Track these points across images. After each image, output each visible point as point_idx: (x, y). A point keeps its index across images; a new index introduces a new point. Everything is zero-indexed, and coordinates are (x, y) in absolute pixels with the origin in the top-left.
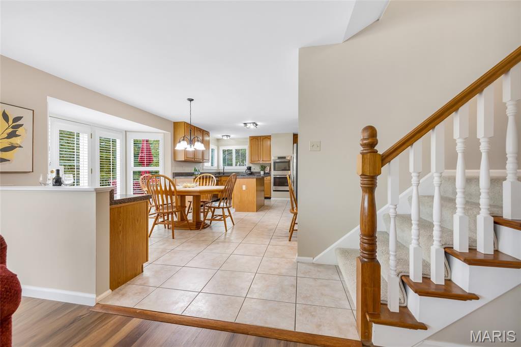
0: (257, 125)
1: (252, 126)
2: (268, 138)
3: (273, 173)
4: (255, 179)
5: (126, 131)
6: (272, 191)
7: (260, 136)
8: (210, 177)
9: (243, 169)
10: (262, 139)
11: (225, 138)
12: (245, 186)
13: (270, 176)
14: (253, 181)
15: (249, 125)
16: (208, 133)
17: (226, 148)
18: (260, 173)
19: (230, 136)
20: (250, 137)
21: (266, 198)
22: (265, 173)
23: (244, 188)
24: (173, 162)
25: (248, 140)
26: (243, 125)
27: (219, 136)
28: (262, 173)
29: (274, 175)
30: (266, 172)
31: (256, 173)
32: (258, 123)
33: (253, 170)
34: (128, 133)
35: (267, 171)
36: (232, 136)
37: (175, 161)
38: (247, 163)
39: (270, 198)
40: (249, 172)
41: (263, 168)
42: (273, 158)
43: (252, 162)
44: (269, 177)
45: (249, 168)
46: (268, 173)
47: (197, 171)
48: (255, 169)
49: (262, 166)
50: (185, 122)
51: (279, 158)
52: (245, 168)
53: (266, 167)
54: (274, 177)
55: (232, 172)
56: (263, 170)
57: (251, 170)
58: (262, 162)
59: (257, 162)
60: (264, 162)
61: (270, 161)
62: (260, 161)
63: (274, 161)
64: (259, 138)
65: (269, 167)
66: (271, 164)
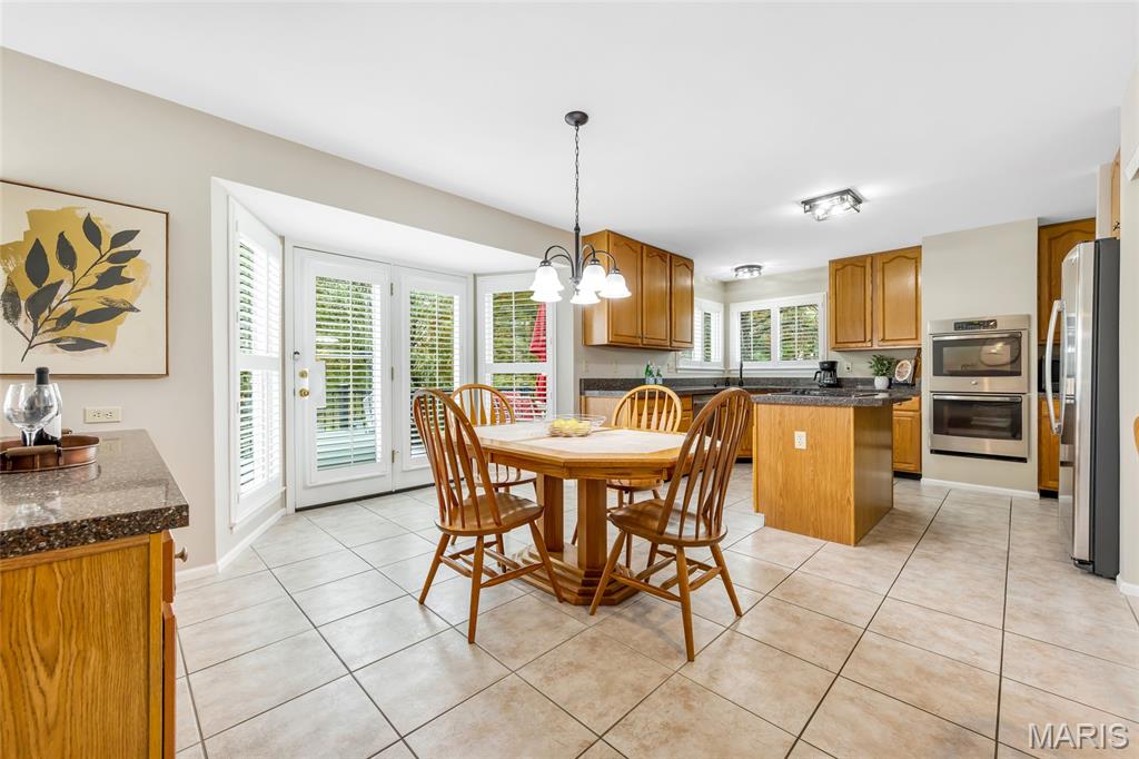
0: (858, 200)
1: (840, 210)
2: (909, 257)
3: (930, 384)
4: (852, 409)
5: (475, 276)
6: (926, 452)
7: (873, 257)
8: (662, 395)
9: (807, 368)
10: (878, 265)
11: (745, 275)
12: (804, 434)
13: (919, 394)
14: (840, 419)
15: (823, 205)
16: (687, 264)
17: (752, 306)
18: (871, 382)
19: (759, 267)
20: (831, 262)
21: (899, 474)
22: (891, 384)
23: (800, 439)
24: (581, 348)
25: (826, 275)
26: (799, 210)
27: (725, 271)
28: (880, 382)
29: (934, 392)
30: (899, 379)
31: (856, 381)
32: (863, 192)
33: (841, 373)
34: (479, 279)
35: (904, 373)
36: (769, 266)
37: (585, 345)
38: (824, 352)
39: (917, 477)
40: (828, 380)
41: (885, 365)
42: (929, 329)
43: (839, 345)
44: (915, 399)
45: (830, 367)
46: (905, 384)
47: (651, 373)
48: (853, 368)
49: (880, 360)
50: (610, 233)
51: (959, 326)
52: (815, 365)
53: (898, 361)
54: (935, 400)
55: (768, 379)
56: (884, 375)
57: (835, 371)
58: (881, 343)
59: (860, 345)
60: (888, 346)
61: (916, 339)
62: (871, 340)
63: (935, 339)
64: (869, 260)
65: (913, 361)
66: (920, 349)
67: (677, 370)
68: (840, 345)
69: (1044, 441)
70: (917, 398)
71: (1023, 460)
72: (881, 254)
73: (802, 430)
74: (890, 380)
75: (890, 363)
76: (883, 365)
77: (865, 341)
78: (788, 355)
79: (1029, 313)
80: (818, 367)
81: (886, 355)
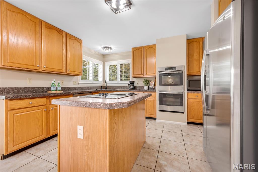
2: (153, 48)
3: (159, 88)
4: (108, 111)
6: (157, 111)
7: (143, 47)
9: (126, 83)
10: (145, 50)
11: (106, 51)
12: (82, 127)
13: (155, 92)
16: (78, 40)
18: (143, 87)
19: (111, 48)
20: (132, 48)
25: (131, 54)
28: (146, 88)
29: (160, 91)
30: (150, 86)
31: (140, 87)
33: (136, 85)
35: (152, 85)
36: (114, 48)
38: (131, 78)
39: (155, 119)
40: (132, 87)
41: (147, 82)
42: (158, 70)
45: (132, 83)
46: (152, 88)
48: (139, 83)
49: (146, 80)
51: (167, 69)
52: (128, 82)
53: (151, 81)
54: (160, 93)
55: (116, 87)
56: (147, 85)
57: (134, 84)
58: (146, 75)
59: (140, 75)
60: (148, 76)
61: (155, 74)
62: (143, 74)
63: (160, 73)
64: (142, 48)
65: (154, 81)
66: (156, 77)
67: (78, 83)
68: (134, 76)
69: (188, 106)
70: (155, 93)
71: (183, 113)
72: (146, 46)
73: (81, 125)
74: (148, 87)
75: (148, 82)
76: (146, 82)
77: (141, 74)
78: (121, 79)
79: (185, 65)
80: (129, 83)
81: (148, 79)
